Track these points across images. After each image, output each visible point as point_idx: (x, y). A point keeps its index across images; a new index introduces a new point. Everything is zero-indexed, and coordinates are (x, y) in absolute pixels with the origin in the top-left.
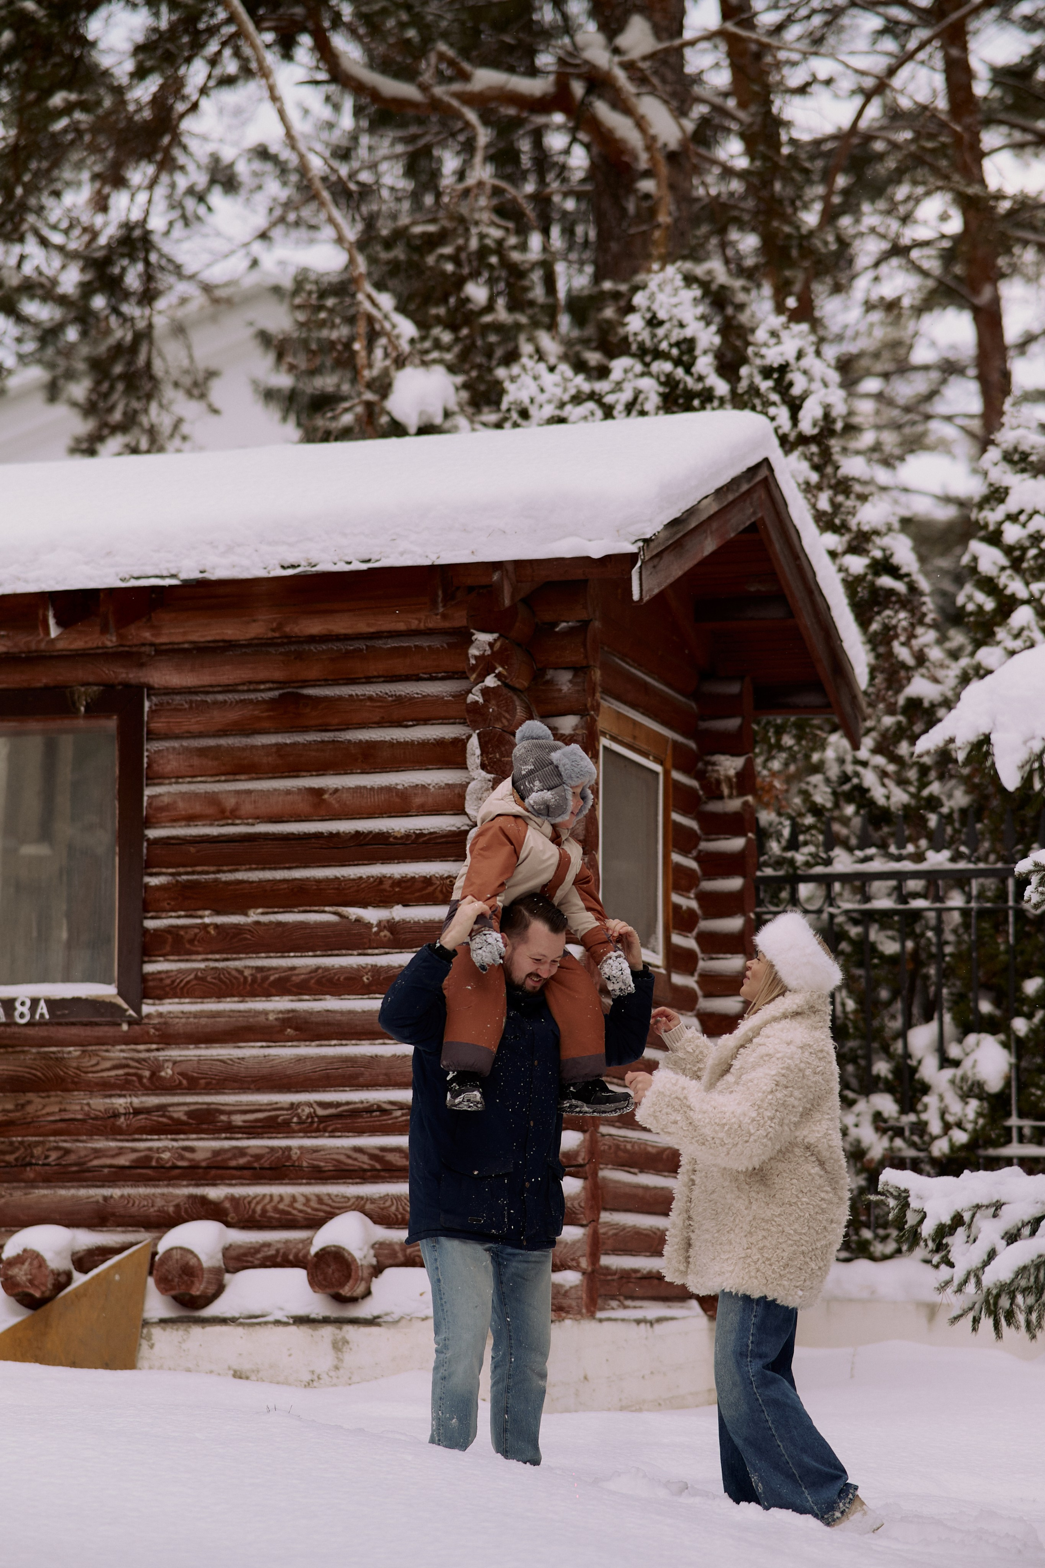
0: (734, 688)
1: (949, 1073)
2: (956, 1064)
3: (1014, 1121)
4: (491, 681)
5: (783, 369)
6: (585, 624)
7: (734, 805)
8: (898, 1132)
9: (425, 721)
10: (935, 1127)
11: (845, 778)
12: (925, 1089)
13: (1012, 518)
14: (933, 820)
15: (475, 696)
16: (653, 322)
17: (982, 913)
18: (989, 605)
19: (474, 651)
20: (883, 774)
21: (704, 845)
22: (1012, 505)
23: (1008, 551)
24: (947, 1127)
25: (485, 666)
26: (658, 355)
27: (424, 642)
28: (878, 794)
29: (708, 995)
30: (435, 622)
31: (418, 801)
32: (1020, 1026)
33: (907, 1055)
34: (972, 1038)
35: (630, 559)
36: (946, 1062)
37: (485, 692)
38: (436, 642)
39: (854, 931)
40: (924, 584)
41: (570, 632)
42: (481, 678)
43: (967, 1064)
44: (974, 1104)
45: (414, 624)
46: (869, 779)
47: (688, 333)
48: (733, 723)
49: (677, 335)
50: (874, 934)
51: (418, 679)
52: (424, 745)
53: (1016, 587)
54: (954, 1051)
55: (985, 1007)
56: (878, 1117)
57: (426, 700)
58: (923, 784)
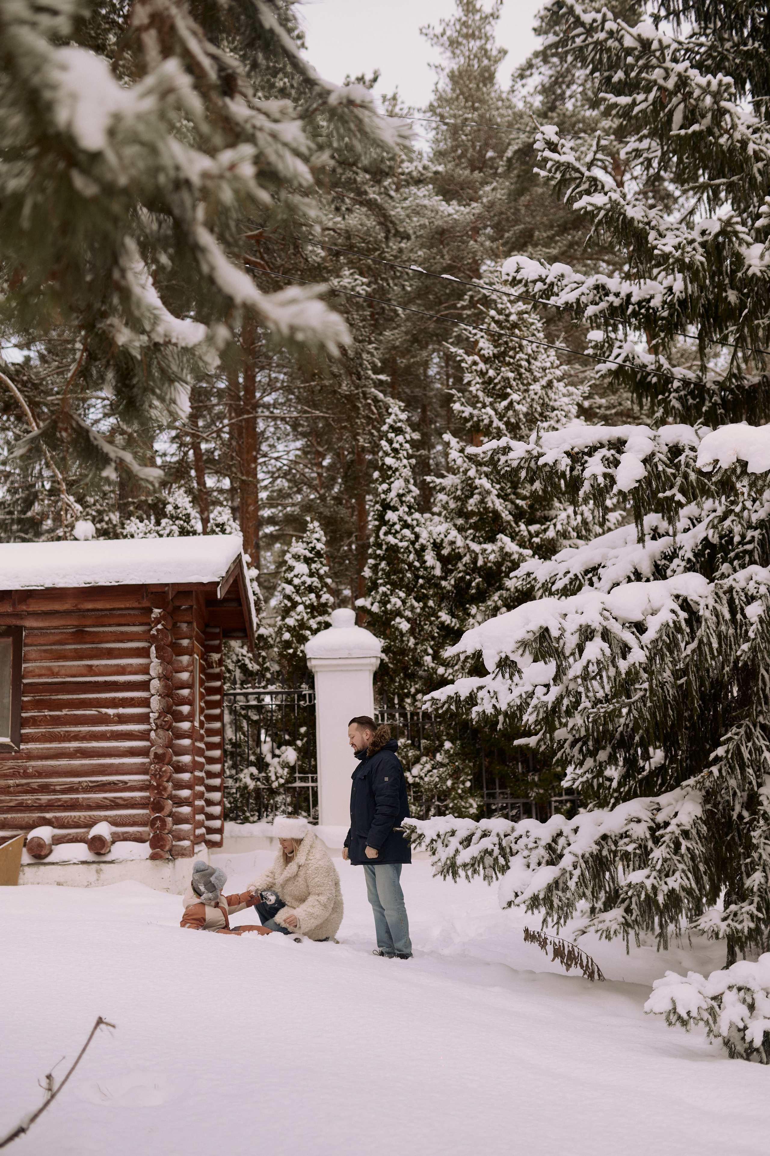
0: (217, 630)
1: (276, 760)
2: (279, 756)
3: (297, 775)
4: (160, 627)
5: (223, 524)
6: (192, 607)
7: (217, 670)
8: (258, 779)
9: (131, 640)
10: (273, 778)
11: (239, 661)
12: (268, 765)
13: (296, 576)
14: (268, 675)
15: (154, 632)
16: (176, 507)
17: (286, 706)
18: (289, 604)
19: (153, 616)
20: (251, 660)
21: (206, 684)
22: (296, 572)
23: (295, 587)
24: (277, 778)
25: (158, 621)
26: (178, 518)
27: (132, 612)
28: (250, 666)
29: (208, 736)
30: (136, 605)
31: (129, 670)
32: (299, 743)
33: (261, 753)
34: (283, 748)
35: (218, 583)
36: (274, 756)
37: (158, 630)
38: (136, 612)
39: (243, 712)
40: (261, 597)
41: (186, 610)
42: (156, 625)
43: (283, 756)
44: (286, 770)
45: (128, 605)
46: (247, 661)
47: (188, 511)
48: (217, 642)
49: (184, 512)
50: (250, 713)
51: (129, 625)
52: (131, 649)
53: (298, 599)
54: (277, 752)
55: (287, 737)
56: (252, 775)
57: (132, 633)
58: (264, 663)
